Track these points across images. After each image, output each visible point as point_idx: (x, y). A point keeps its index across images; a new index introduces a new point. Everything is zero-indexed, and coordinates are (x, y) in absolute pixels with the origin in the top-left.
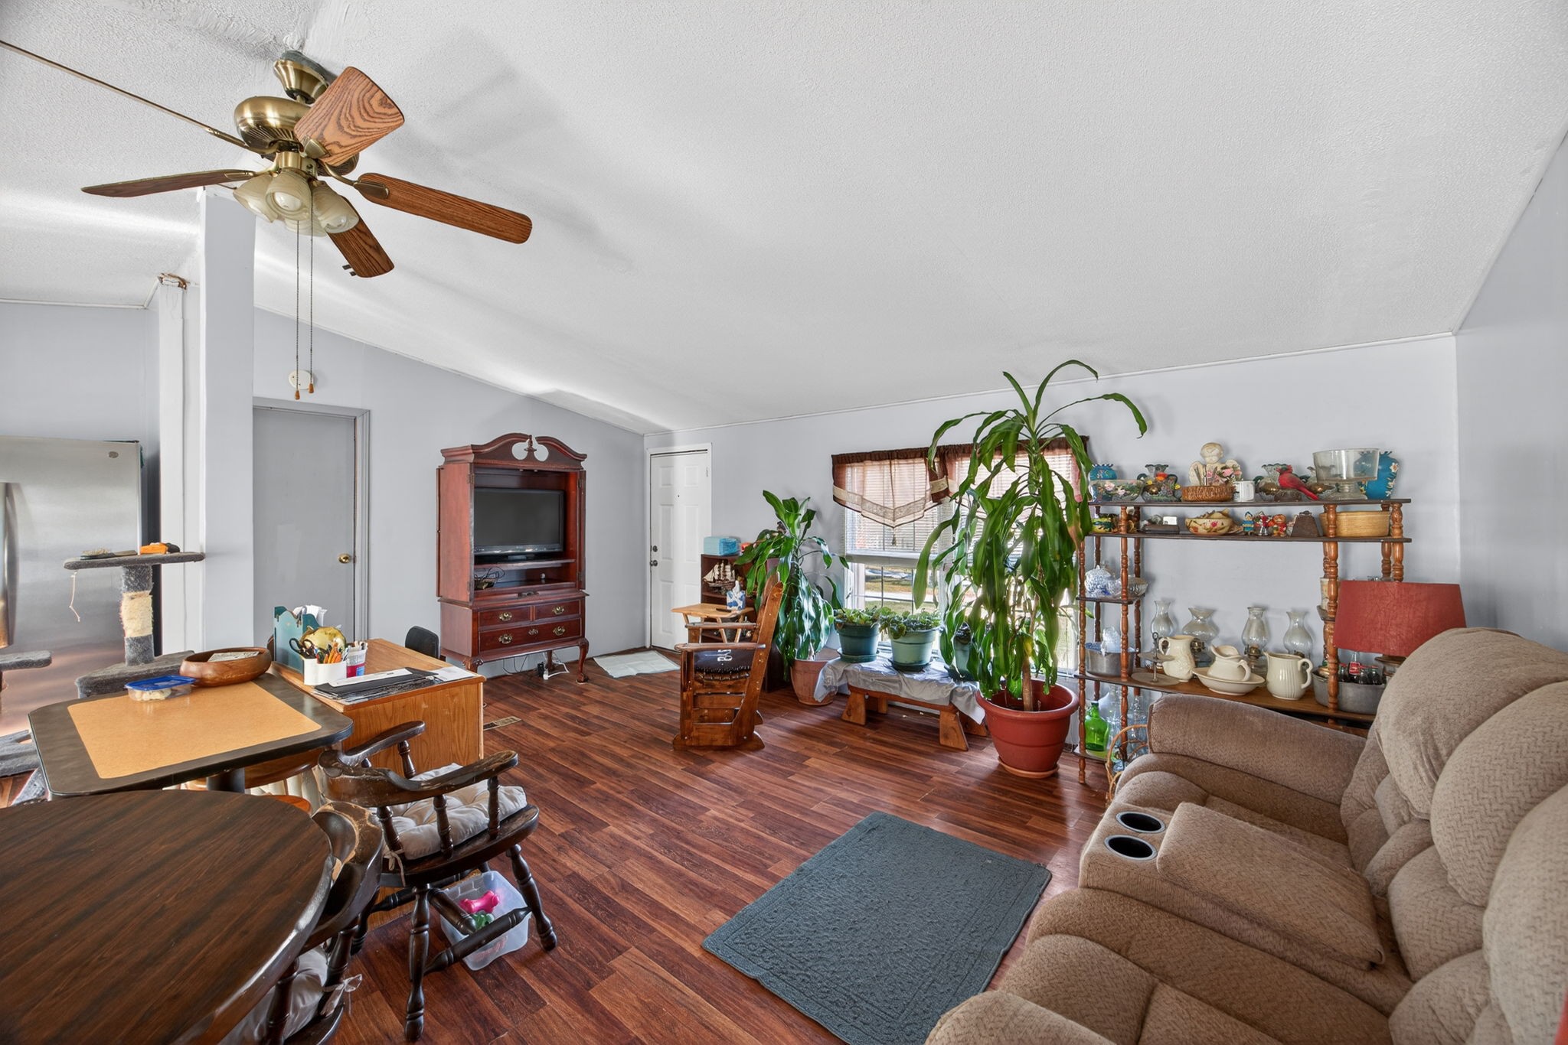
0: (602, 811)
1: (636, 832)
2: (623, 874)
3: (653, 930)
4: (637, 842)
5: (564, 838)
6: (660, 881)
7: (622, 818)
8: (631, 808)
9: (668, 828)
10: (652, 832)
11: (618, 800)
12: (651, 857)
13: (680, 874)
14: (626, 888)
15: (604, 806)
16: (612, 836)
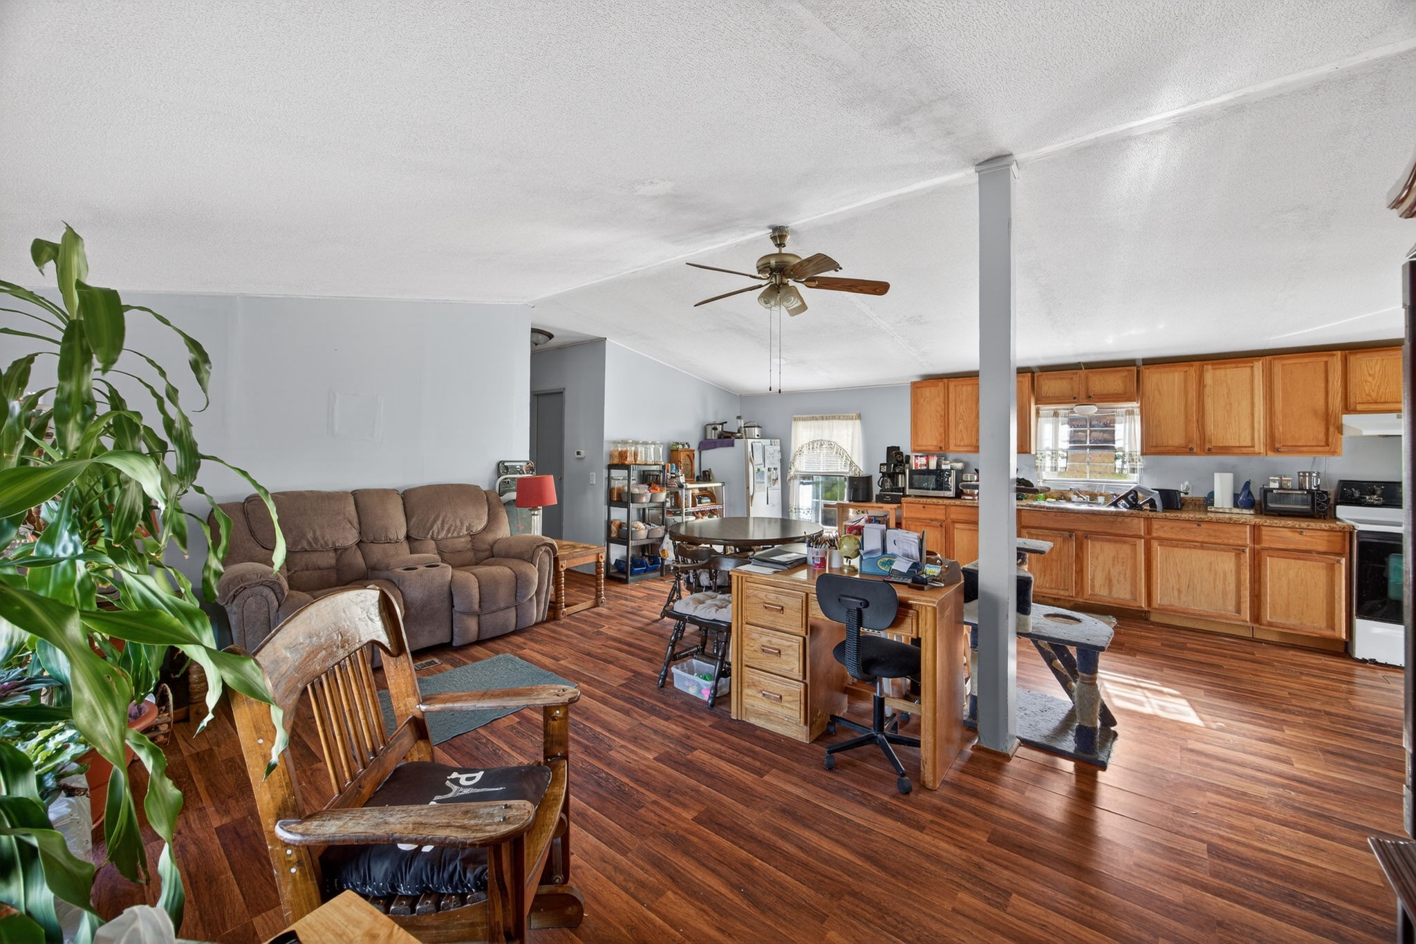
0: (669, 776)
1: (625, 752)
2: (629, 720)
3: (605, 692)
4: (623, 743)
5: (692, 747)
6: (602, 716)
7: (644, 768)
8: (637, 781)
9: (596, 757)
10: (611, 753)
11: (654, 791)
12: (609, 731)
13: (587, 719)
14: (627, 712)
15: (669, 783)
16: (648, 749)
